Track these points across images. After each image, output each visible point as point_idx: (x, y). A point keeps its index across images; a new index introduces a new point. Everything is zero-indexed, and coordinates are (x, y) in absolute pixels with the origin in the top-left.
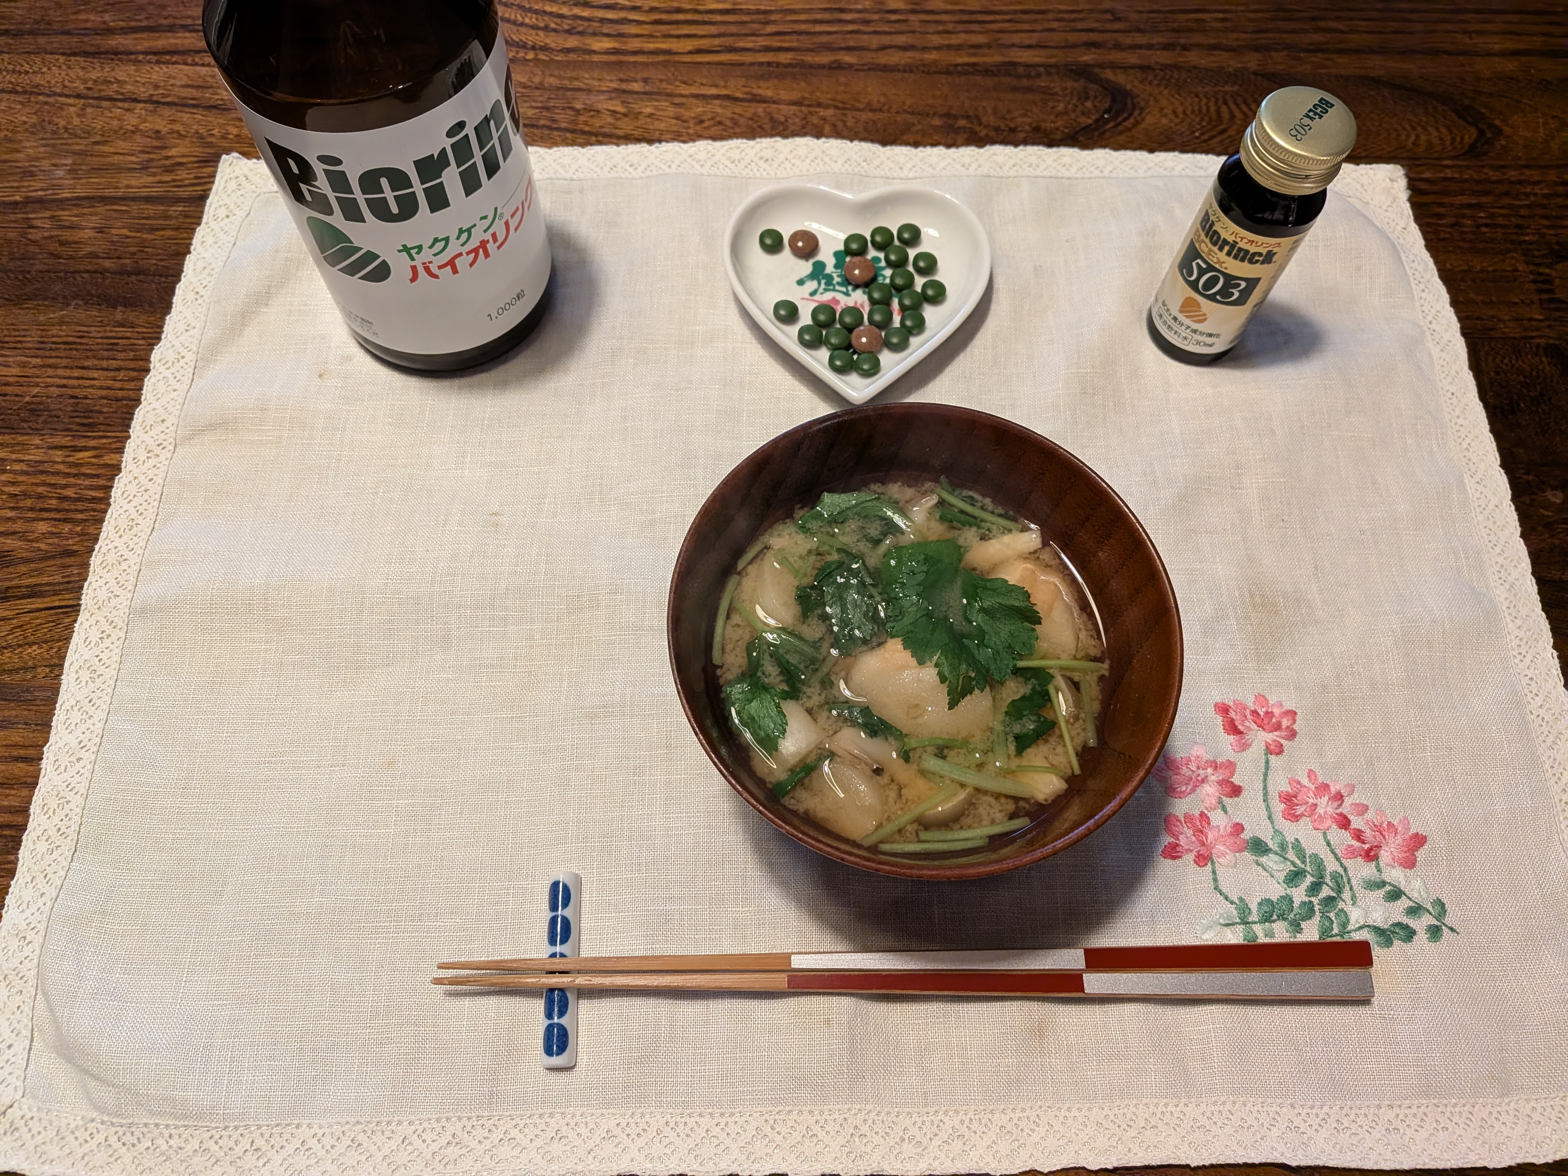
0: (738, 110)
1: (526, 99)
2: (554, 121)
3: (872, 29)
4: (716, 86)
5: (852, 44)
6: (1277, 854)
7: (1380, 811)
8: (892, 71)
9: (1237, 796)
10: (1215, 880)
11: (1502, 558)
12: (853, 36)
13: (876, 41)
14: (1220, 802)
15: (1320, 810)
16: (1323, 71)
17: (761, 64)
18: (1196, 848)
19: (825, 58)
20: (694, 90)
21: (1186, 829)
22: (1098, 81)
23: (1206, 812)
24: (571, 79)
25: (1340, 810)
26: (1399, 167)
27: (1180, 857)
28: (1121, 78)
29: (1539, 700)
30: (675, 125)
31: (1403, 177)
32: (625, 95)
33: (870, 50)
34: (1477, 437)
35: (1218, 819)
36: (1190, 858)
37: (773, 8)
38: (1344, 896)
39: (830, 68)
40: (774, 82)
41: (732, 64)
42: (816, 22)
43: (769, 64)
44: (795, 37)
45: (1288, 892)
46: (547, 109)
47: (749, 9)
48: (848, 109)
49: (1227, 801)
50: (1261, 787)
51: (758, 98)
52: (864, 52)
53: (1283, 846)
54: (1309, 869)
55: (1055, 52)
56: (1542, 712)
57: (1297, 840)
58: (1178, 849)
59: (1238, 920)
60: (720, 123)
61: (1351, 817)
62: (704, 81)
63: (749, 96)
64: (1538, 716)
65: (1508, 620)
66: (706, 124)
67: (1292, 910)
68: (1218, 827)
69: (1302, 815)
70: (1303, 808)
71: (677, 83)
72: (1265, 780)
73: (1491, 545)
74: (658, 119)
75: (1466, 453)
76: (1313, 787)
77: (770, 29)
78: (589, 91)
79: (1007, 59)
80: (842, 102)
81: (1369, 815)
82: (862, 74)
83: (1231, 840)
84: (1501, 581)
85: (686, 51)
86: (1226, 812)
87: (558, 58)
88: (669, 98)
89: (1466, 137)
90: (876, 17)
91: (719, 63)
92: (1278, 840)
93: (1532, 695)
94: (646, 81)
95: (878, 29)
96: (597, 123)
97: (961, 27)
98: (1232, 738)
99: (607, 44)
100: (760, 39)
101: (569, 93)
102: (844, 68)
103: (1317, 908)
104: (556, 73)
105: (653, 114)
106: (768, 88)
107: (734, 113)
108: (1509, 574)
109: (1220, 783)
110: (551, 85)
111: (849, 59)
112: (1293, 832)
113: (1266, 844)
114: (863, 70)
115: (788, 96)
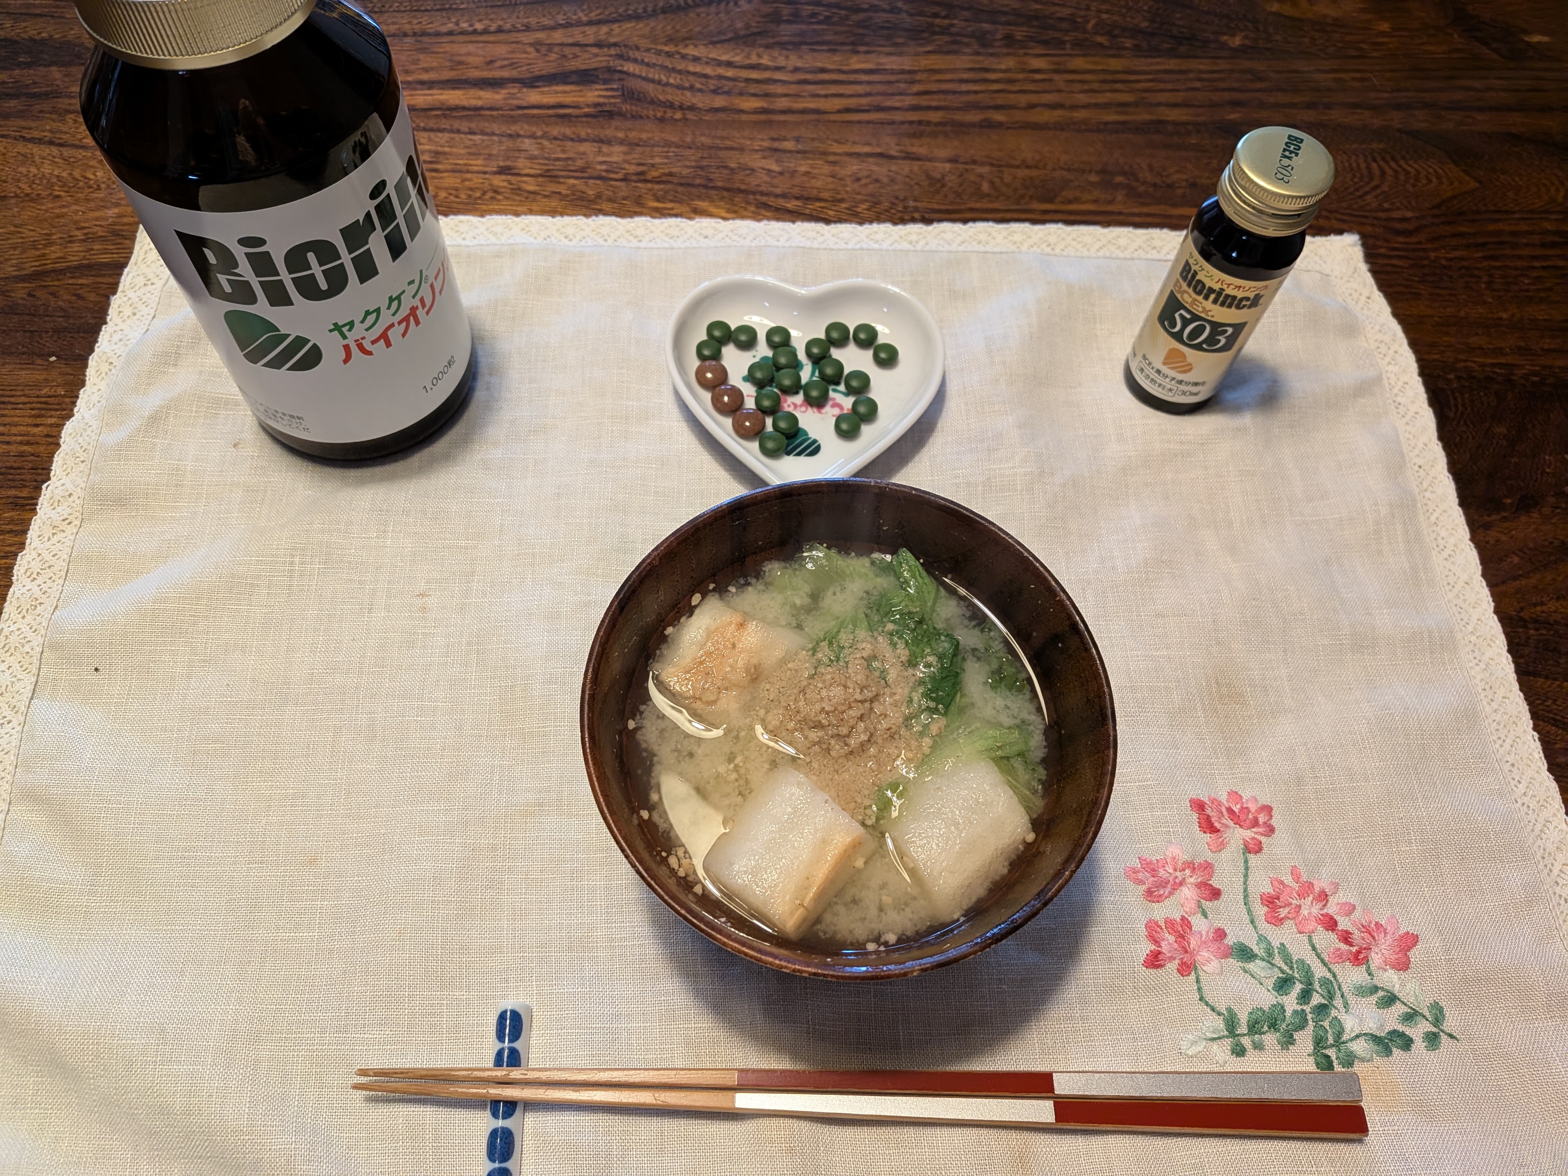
0: (894, 168)
1: (678, 158)
2: (712, 180)
3: (1017, 88)
4: (868, 144)
5: (1001, 103)
6: (1264, 960)
7: (1366, 909)
8: (1042, 129)
9: (1217, 899)
10: (1200, 990)
12: (1002, 95)
13: (1023, 99)
14: (1200, 906)
15: (1305, 912)
17: (911, 123)
18: (1178, 955)
19: (975, 117)
20: (847, 148)
21: (1167, 934)
23: (1187, 916)
24: (723, 138)
25: (1325, 910)
27: (1163, 966)
29: (1522, 788)
30: (832, 183)
32: (779, 154)
33: (1019, 109)
35: (1199, 923)
36: (1172, 966)
37: (918, 68)
38: (1336, 1004)
39: (981, 127)
40: (925, 140)
41: (882, 124)
42: (961, 81)
43: (920, 122)
44: (942, 96)
45: (1279, 1000)
46: (701, 168)
47: (891, 69)
48: (1005, 166)
49: (1207, 905)
50: (1241, 890)
51: (913, 156)
53: (1270, 953)
54: (1297, 976)
56: (1526, 800)
57: (1282, 944)
58: (1161, 957)
59: (1226, 1033)
61: (1337, 918)
63: (903, 155)
64: (1523, 804)
65: (1484, 703)
66: (863, 182)
67: (1284, 1020)
68: (1200, 933)
69: (1286, 918)
70: (1287, 909)
71: (830, 141)
72: (1245, 882)
74: (814, 178)
76: (1296, 887)
77: (917, 88)
78: (742, 149)
79: (1156, 118)
80: (997, 159)
81: (1355, 916)
82: (1013, 131)
83: (1215, 946)
85: (834, 110)
86: (1207, 917)
87: (707, 118)
88: (823, 157)
90: (1020, 76)
91: (868, 122)
92: (1263, 945)
93: (1515, 782)
94: (797, 139)
95: (1024, 88)
96: (753, 181)
97: (1106, 86)
98: (1209, 837)
99: (754, 104)
100: (905, 98)
101: (720, 153)
102: (996, 127)
103: (1309, 1017)
104: (707, 132)
105: (809, 173)
106: (921, 146)
107: (891, 171)
109: (1199, 886)
110: (703, 144)
111: (999, 117)
112: (1277, 936)
113: (1252, 950)
114: (1014, 128)
115: (943, 153)
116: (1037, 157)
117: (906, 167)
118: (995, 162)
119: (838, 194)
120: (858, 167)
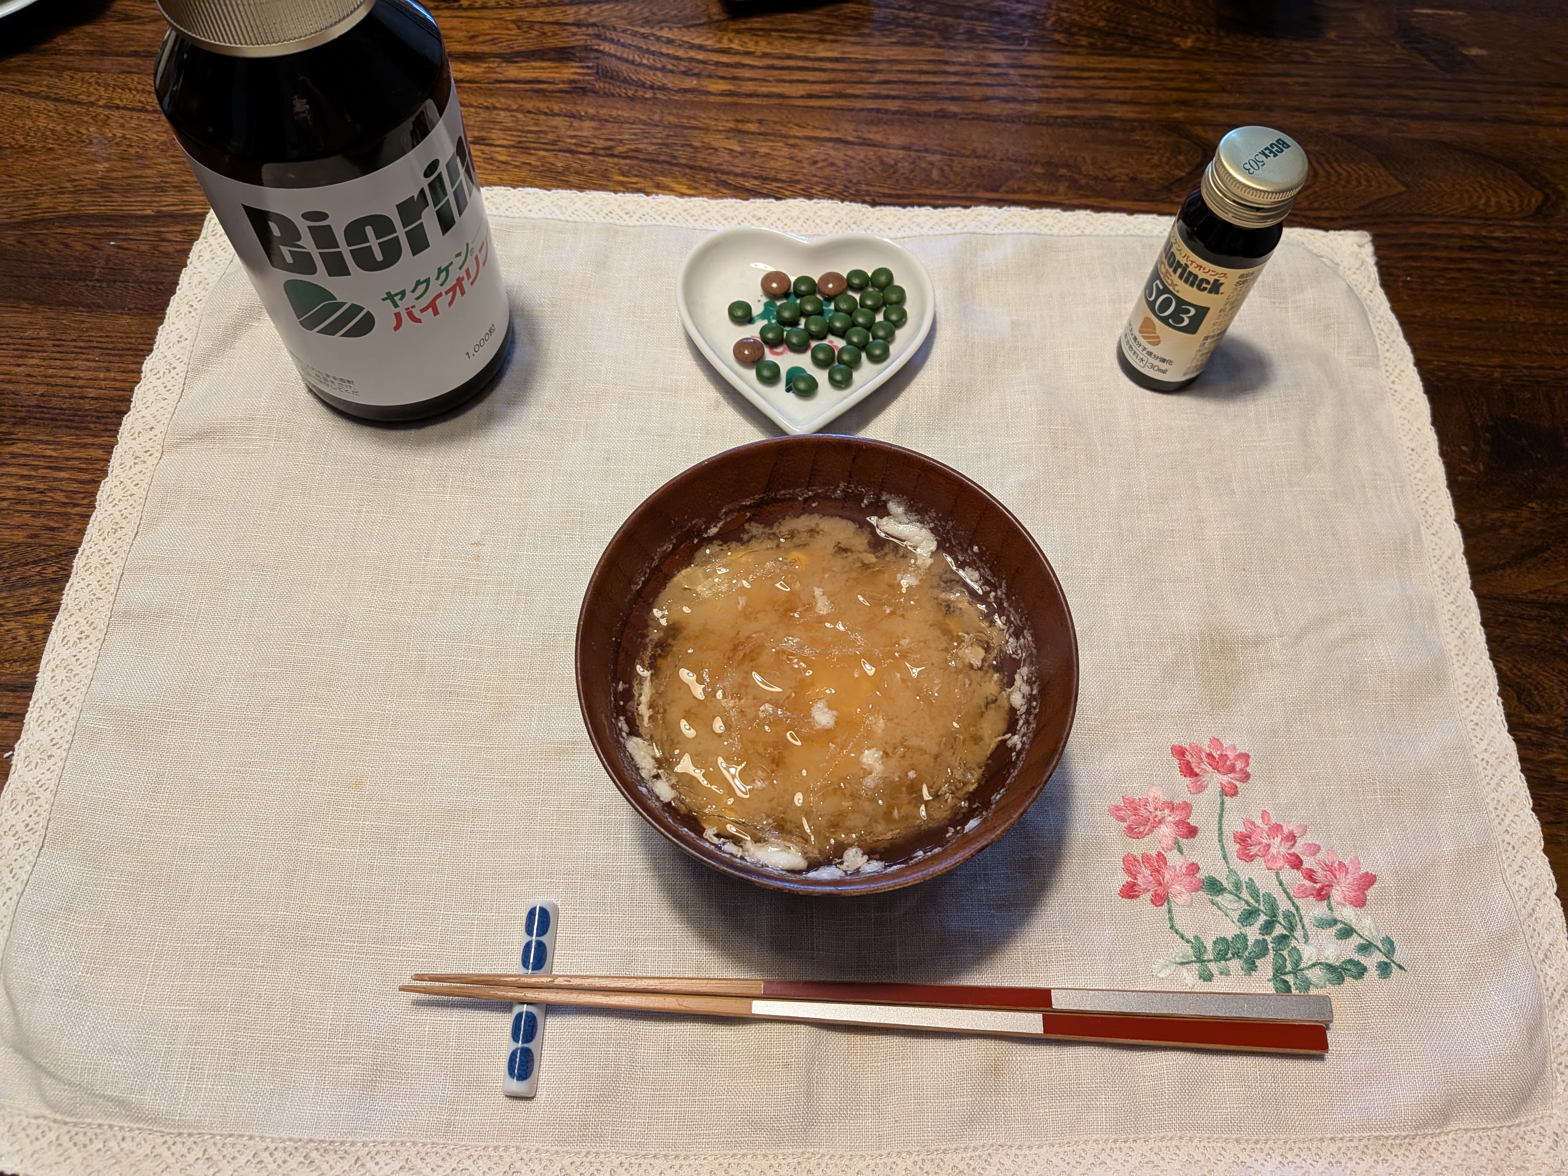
0: (850, 153)
1: (646, 135)
2: (675, 157)
3: (974, 81)
4: (828, 129)
5: (956, 94)
6: (1231, 893)
7: (1331, 850)
8: (994, 121)
9: (1193, 837)
10: (1171, 919)
11: (1454, 607)
12: (958, 87)
13: (978, 93)
14: (1176, 842)
15: (1273, 851)
16: (1399, 135)
17: (870, 110)
18: (1153, 887)
19: (931, 107)
20: (807, 132)
21: (1143, 868)
22: (1189, 136)
23: (1163, 852)
24: (689, 118)
25: (1293, 850)
26: (1366, 233)
27: (1138, 896)
29: (1483, 745)
31: (1370, 244)
32: (741, 135)
33: (974, 101)
34: (1434, 491)
35: (1174, 859)
36: (1146, 897)
37: (880, 58)
38: (1296, 934)
39: (936, 116)
40: (883, 128)
41: (842, 110)
42: (921, 72)
43: (878, 110)
44: (902, 86)
45: (1243, 930)
46: (667, 145)
47: (856, 58)
48: (955, 155)
49: (1183, 841)
50: (1216, 828)
51: (869, 142)
52: (968, 102)
53: (1237, 886)
54: (1262, 908)
55: (1148, 108)
56: (1486, 756)
57: (1251, 879)
58: (1136, 888)
59: (1194, 959)
60: (833, 164)
61: (1303, 858)
62: (817, 124)
63: (860, 140)
64: (1483, 760)
65: (1456, 667)
66: (820, 165)
67: (1247, 949)
68: (1174, 868)
69: (1257, 855)
70: (1258, 847)
71: (791, 125)
72: (1220, 821)
73: (1445, 593)
74: (773, 159)
75: (1423, 506)
76: (1266, 828)
77: (877, 77)
78: (706, 130)
79: (1103, 114)
80: (949, 149)
81: (1320, 856)
82: (966, 123)
83: (1188, 879)
84: (1452, 629)
85: (798, 95)
86: (1182, 853)
87: (677, 98)
88: (785, 140)
89: (1533, 200)
90: (978, 70)
91: (829, 108)
92: (1232, 879)
93: (1477, 740)
94: (760, 122)
95: (980, 81)
96: (715, 160)
97: (1058, 82)
98: (1188, 780)
99: (723, 86)
100: (866, 86)
101: (686, 131)
102: (950, 117)
103: (1270, 946)
104: (675, 111)
105: (769, 154)
106: (877, 133)
107: (846, 155)
108: (1460, 623)
109: (1177, 824)
110: (670, 123)
111: (954, 108)
112: (1247, 871)
113: (1221, 884)
114: (968, 119)
115: (896, 140)
116: (987, 147)
117: (861, 153)
118: (947, 151)
119: (795, 175)
120: (817, 151)
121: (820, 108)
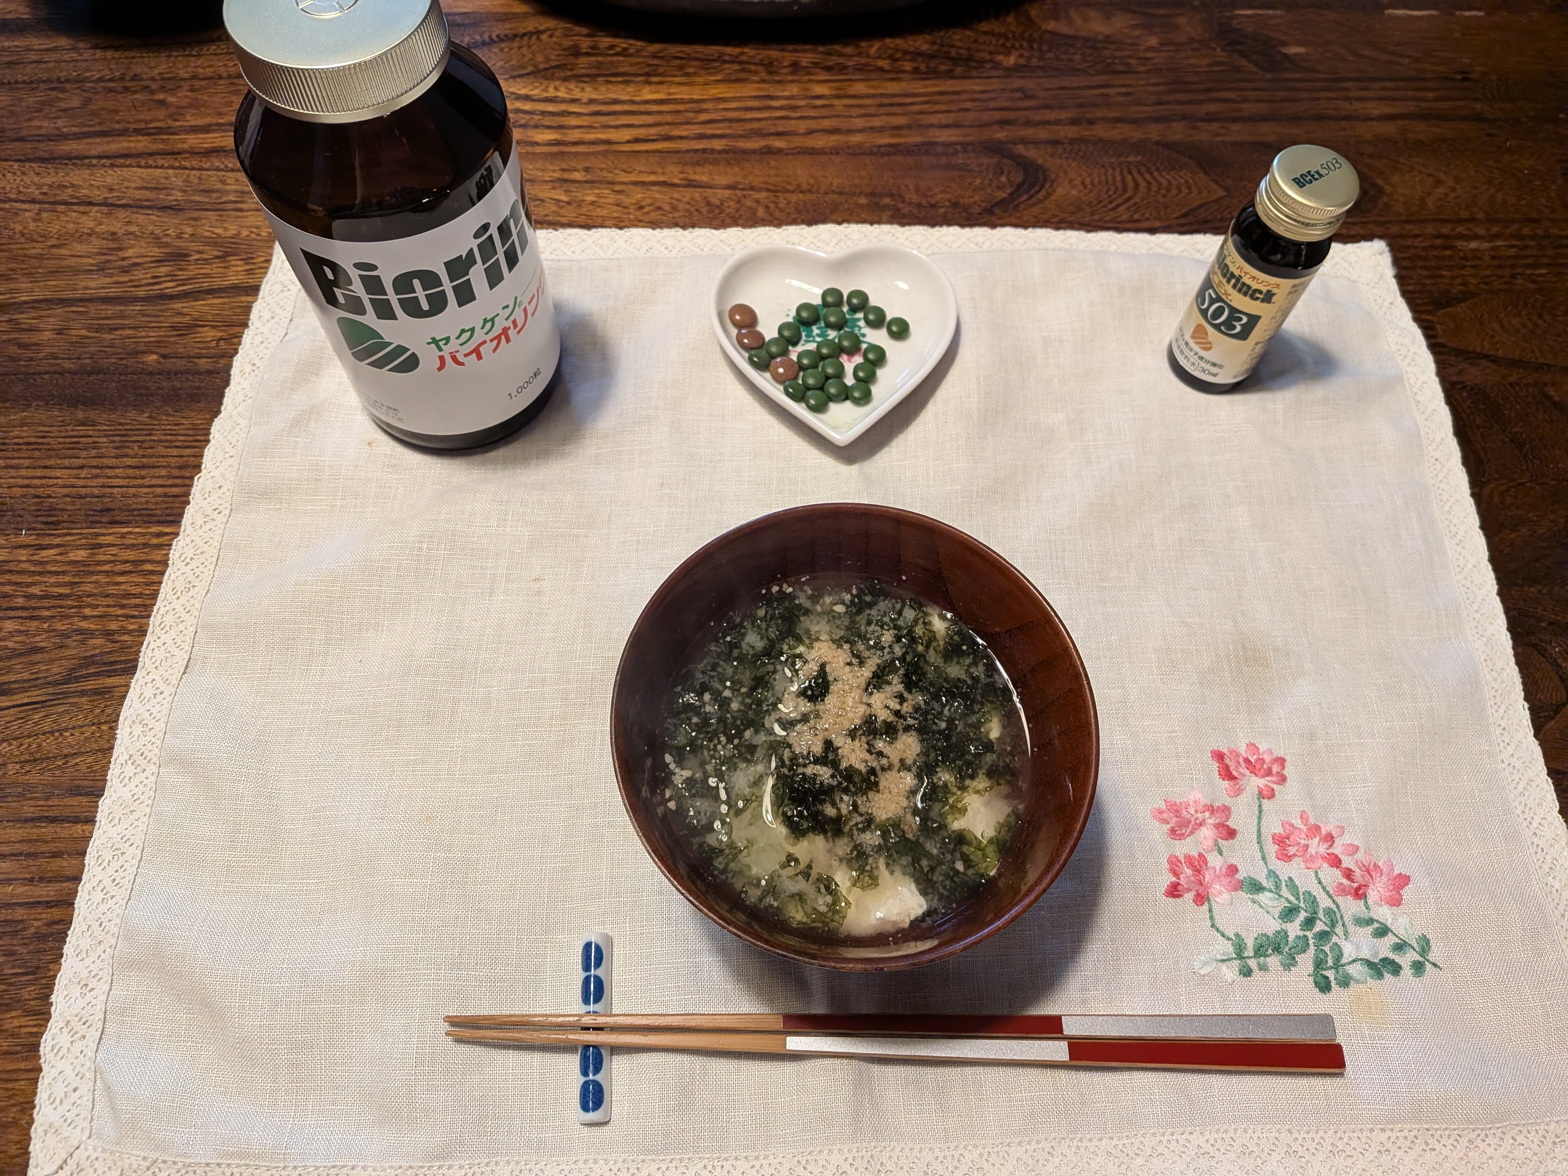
0: (676, 195)
4: (654, 172)
5: (781, 129)
8: (819, 154)
12: (782, 121)
17: (696, 151)
19: (756, 144)
20: (635, 175)
22: (1011, 156)
28: (1031, 153)
32: (568, 184)
33: (798, 134)
37: (706, 97)
39: (761, 152)
40: (708, 168)
41: (664, 152)
43: (704, 151)
44: (727, 124)
48: (780, 191)
51: (695, 181)
52: (792, 138)
55: (971, 130)
60: (659, 208)
62: (643, 169)
71: (617, 171)
77: (703, 117)
79: (926, 140)
80: (774, 185)
82: (791, 157)
85: (625, 140)
88: (610, 186)
90: (802, 103)
91: (656, 152)
94: (587, 170)
95: (802, 115)
97: (882, 110)
99: (549, 136)
100: (692, 127)
102: (775, 153)
106: (703, 174)
107: (672, 198)
111: (779, 143)
114: (793, 154)
115: (722, 180)
121: (646, 151)
